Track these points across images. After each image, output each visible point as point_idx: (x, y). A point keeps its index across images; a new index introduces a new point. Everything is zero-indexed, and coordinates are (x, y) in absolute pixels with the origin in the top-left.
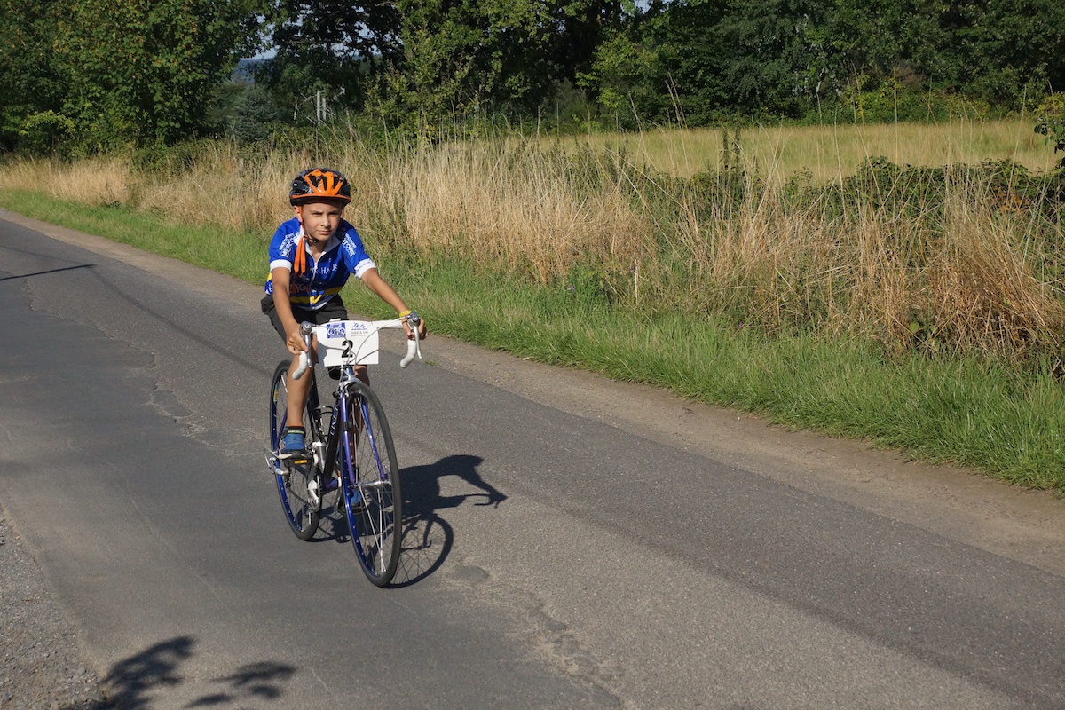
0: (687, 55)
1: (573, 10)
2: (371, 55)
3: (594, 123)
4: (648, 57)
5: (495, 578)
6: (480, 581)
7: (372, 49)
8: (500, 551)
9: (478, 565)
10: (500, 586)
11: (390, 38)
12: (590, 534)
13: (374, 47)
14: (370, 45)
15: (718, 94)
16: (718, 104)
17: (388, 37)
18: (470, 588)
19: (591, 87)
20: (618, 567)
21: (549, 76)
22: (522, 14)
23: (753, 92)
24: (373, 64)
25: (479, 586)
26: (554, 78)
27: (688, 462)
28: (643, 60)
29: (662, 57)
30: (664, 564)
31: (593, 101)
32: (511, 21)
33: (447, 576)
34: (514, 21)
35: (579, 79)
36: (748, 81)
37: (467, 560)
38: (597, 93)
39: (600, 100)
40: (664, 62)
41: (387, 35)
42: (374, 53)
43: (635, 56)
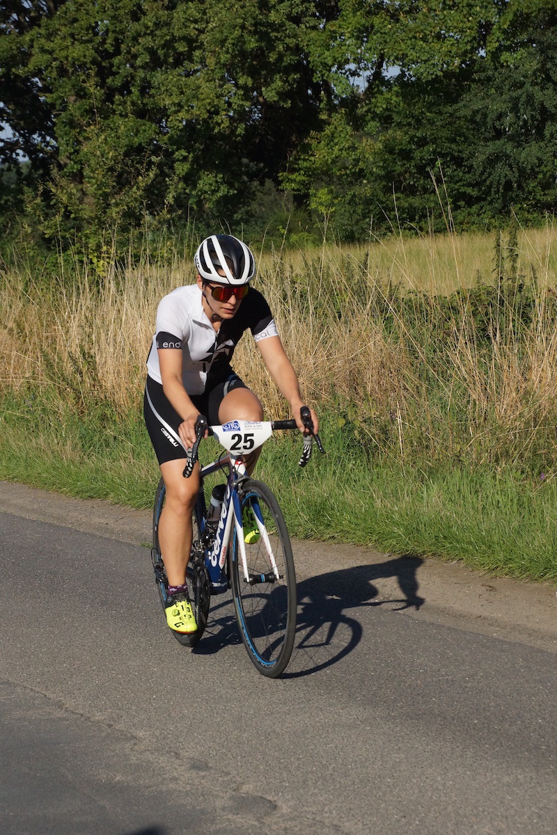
0: (422, 142)
1: (274, 93)
2: (16, 162)
3: (306, 234)
4: (370, 147)
5: (285, 809)
6: (267, 814)
7: (18, 155)
8: (285, 775)
9: (260, 794)
10: (292, 819)
11: (40, 139)
12: (396, 747)
13: (20, 152)
14: (13, 151)
15: (462, 190)
16: (462, 203)
17: (36, 138)
18: (256, 823)
19: (298, 190)
20: (440, 787)
21: (245, 178)
22: (209, 101)
23: (508, 186)
24: (19, 173)
25: (267, 820)
26: (251, 180)
27: (502, 651)
28: (363, 153)
29: (389, 149)
30: (499, 780)
31: (303, 207)
32: (195, 111)
33: (223, 809)
34: (199, 111)
35: (282, 181)
36: (502, 172)
37: (245, 788)
38: (307, 196)
39: (313, 206)
40: (391, 151)
41: (35, 136)
42: (21, 159)
43: (353, 148)
